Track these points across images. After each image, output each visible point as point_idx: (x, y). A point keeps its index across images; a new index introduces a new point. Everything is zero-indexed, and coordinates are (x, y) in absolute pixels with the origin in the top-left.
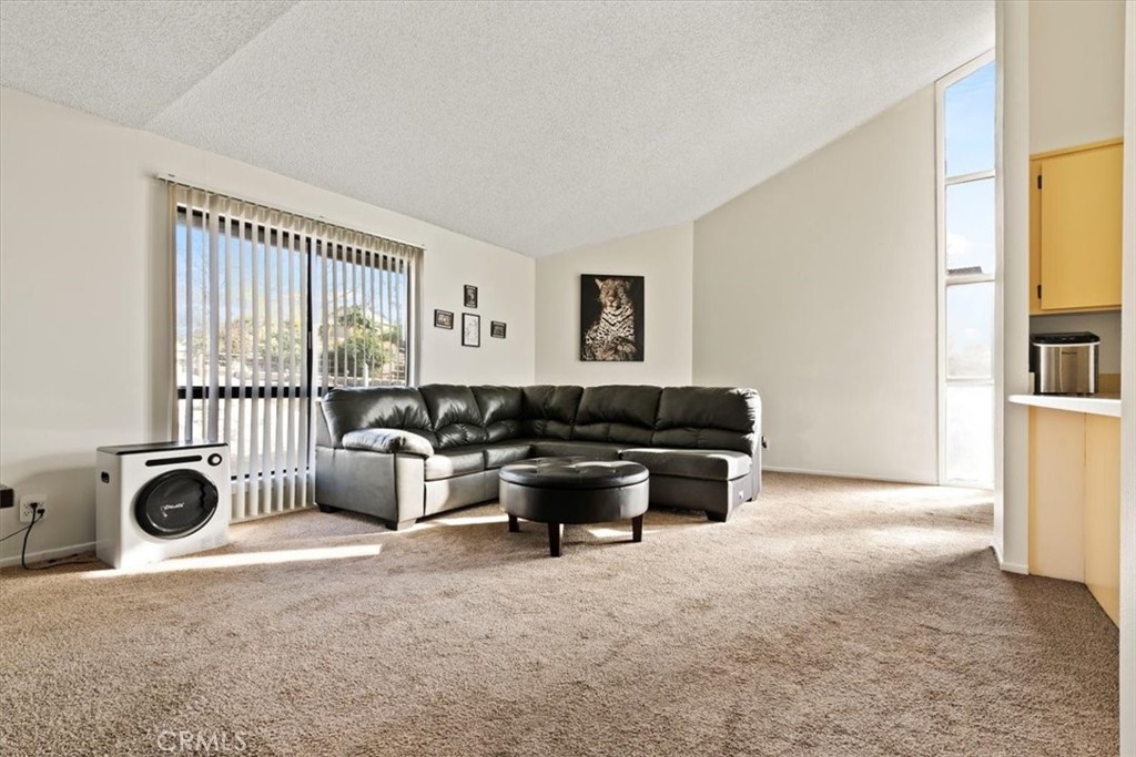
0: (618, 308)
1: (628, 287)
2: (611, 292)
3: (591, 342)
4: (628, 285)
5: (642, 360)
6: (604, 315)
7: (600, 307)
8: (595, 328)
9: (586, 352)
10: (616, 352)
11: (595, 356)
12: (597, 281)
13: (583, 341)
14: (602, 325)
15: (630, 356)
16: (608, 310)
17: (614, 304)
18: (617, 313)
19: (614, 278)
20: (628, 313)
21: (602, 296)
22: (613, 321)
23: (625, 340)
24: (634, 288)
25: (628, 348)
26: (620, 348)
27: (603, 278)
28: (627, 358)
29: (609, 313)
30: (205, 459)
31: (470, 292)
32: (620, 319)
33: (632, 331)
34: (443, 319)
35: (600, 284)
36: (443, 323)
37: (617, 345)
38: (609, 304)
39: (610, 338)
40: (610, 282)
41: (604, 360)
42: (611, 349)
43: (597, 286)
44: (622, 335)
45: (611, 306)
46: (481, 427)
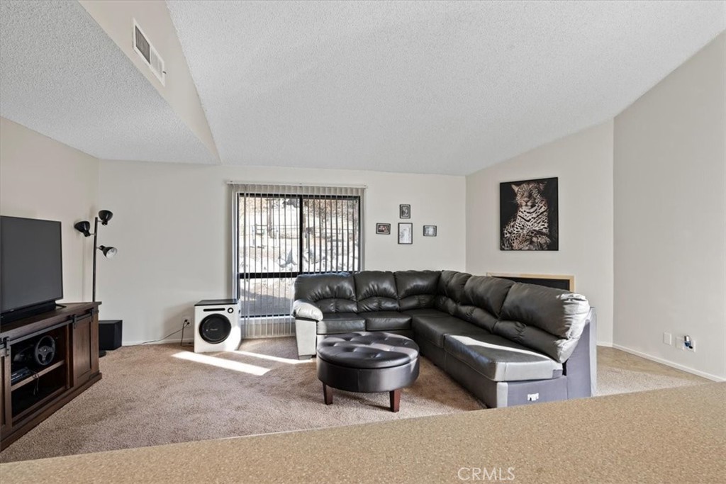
0: (532, 206)
1: (542, 188)
2: (526, 194)
3: (508, 235)
4: (542, 187)
5: (557, 249)
6: (520, 214)
7: (516, 207)
8: (512, 224)
9: (506, 243)
10: (532, 242)
11: (512, 246)
12: (514, 187)
13: (502, 234)
14: (518, 221)
15: (545, 246)
16: (524, 208)
17: (529, 204)
18: (532, 210)
19: (528, 182)
20: (543, 210)
21: (518, 198)
22: (529, 217)
23: (540, 233)
24: (548, 190)
25: (543, 240)
26: (534, 239)
27: (518, 183)
28: (541, 247)
29: (524, 211)
30: (226, 310)
31: (404, 209)
32: (534, 215)
33: (546, 225)
34: (383, 229)
35: (516, 188)
36: (383, 231)
37: (532, 237)
38: (524, 204)
39: (525, 232)
40: (525, 186)
41: (520, 250)
42: (526, 240)
43: (513, 190)
44: (537, 229)
45: (526, 205)
46: (395, 299)
